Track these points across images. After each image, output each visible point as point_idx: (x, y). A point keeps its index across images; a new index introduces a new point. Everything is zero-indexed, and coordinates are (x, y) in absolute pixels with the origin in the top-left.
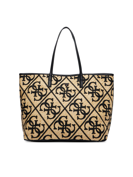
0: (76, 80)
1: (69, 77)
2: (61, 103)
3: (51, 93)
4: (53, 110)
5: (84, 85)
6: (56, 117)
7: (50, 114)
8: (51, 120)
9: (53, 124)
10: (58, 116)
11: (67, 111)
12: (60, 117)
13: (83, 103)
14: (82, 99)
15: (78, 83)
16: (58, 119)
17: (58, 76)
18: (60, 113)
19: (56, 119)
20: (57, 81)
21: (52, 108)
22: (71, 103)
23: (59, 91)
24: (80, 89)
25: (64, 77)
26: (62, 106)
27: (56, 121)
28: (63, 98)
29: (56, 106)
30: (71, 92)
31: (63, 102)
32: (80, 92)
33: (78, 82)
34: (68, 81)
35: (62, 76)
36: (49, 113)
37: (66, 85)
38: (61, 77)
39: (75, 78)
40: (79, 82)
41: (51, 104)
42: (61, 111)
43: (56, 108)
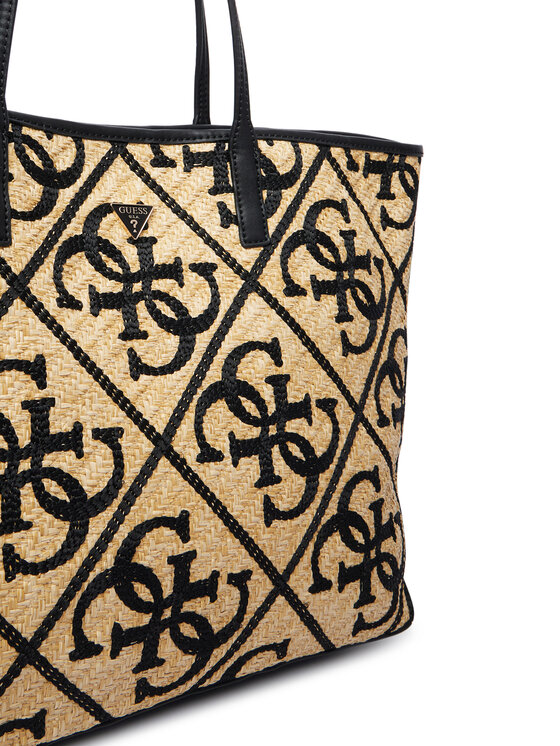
0: (205, 175)
1: (142, 152)
2: (118, 397)
3: (18, 302)
4: (57, 474)
5: (273, 223)
6: (91, 540)
7: (28, 526)
8: (43, 577)
9: (69, 614)
10: (113, 527)
11: (179, 463)
12: (124, 531)
13: (287, 378)
14: (275, 340)
15: (222, 206)
16: (108, 560)
17: (50, 138)
18: (123, 491)
19: (88, 565)
20: (50, 178)
21: (49, 460)
22: (206, 385)
23: (81, 275)
24: (247, 257)
25: (104, 147)
26: (136, 428)
27: (92, 576)
28: (129, 344)
29: (78, 428)
30: (181, 285)
31: (136, 378)
32: (251, 282)
33: (219, 198)
34: (139, 184)
35: (80, 132)
36: (25, 517)
37: (134, 222)
38: (80, 148)
39: (191, 161)
40: (229, 199)
41: (26, 415)
42: (131, 472)
43: (80, 455)
